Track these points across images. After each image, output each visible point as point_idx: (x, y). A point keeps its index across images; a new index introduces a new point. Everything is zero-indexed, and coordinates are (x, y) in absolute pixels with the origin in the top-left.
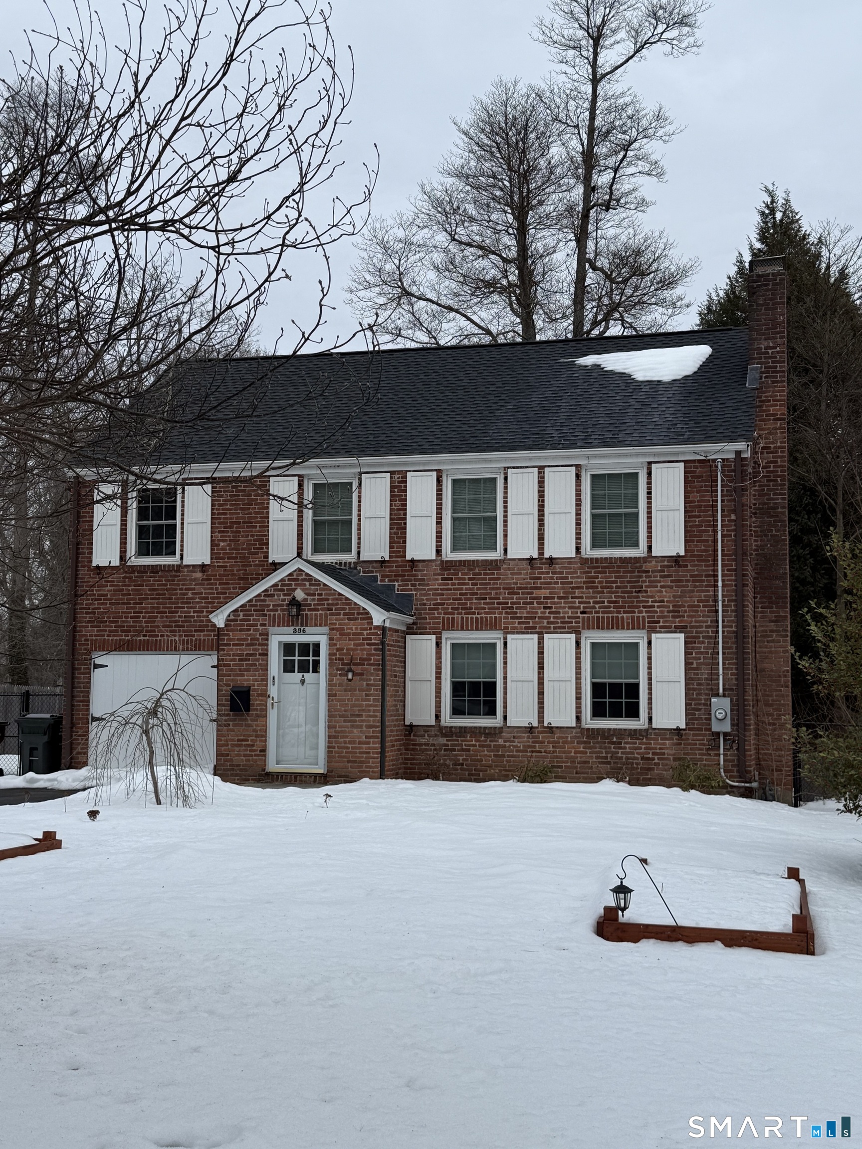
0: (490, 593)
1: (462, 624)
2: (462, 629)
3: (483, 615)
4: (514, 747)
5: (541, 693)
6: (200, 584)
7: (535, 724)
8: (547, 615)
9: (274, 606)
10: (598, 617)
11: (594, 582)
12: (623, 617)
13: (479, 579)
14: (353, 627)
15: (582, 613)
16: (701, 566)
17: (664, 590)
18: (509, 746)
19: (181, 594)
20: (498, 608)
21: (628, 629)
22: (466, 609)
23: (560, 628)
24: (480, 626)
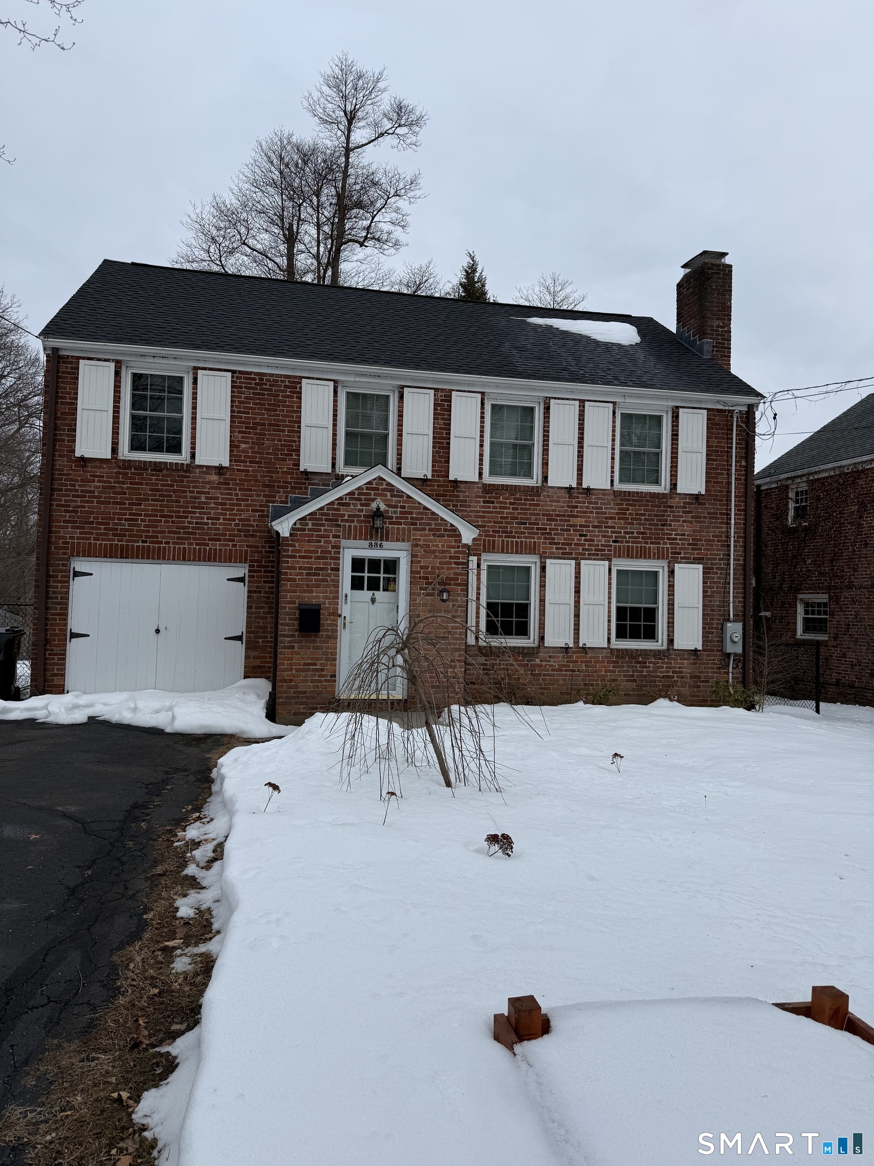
0: (530, 519)
1: (503, 547)
2: (503, 552)
3: (523, 540)
4: (550, 666)
5: (577, 615)
6: (217, 488)
7: (571, 645)
8: (583, 542)
9: (349, 516)
10: (628, 546)
11: (625, 514)
12: (650, 548)
13: (520, 504)
14: (439, 544)
15: (614, 542)
16: (716, 504)
17: (685, 524)
18: (546, 665)
19: (191, 497)
20: (537, 534)
21: (654, 559)
22: (506, 532)
23: (594, 555)
24: (519, 549)
